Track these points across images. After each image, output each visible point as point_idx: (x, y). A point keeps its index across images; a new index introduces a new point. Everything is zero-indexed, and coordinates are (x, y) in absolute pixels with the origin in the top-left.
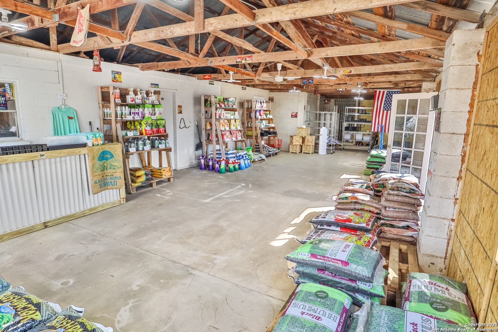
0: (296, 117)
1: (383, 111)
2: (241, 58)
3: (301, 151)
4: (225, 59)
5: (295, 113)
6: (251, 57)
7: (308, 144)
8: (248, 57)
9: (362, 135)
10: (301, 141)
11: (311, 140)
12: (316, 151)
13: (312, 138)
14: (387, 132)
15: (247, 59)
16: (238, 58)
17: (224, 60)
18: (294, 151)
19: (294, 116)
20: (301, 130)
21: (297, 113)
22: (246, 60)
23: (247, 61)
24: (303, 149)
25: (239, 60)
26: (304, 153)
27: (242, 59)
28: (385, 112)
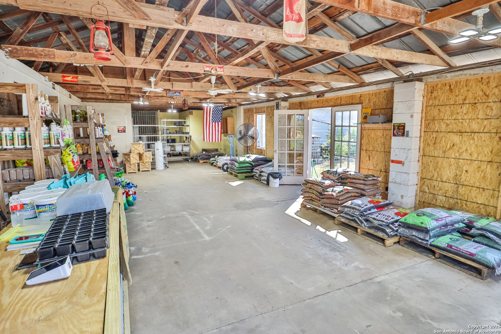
0: (124, 131)
1: (212, 122)
2: (211, 67)
3: (139, 170)
4: (189, 65)
5: (123, 128)
6: (222, 68)
7: (146, 161)
8: (219, 68)
9: (181, 146)
10: (138, 158)
11: (148, 157)
12: (154, 167)
13: (149, 154)
14: (219, 141)
15: (218, 69)
16: (207, 67)
17: (187, 66)
18: (132, 171)
19: (121, 130)
20: (138, 146)
21: (125, 127)
22: (216, 70)
23: (218, 72)
24: (141, 167)
25: (207, 69)
26: (142, 171)
27: (212, 69)
28: (214, 123)
